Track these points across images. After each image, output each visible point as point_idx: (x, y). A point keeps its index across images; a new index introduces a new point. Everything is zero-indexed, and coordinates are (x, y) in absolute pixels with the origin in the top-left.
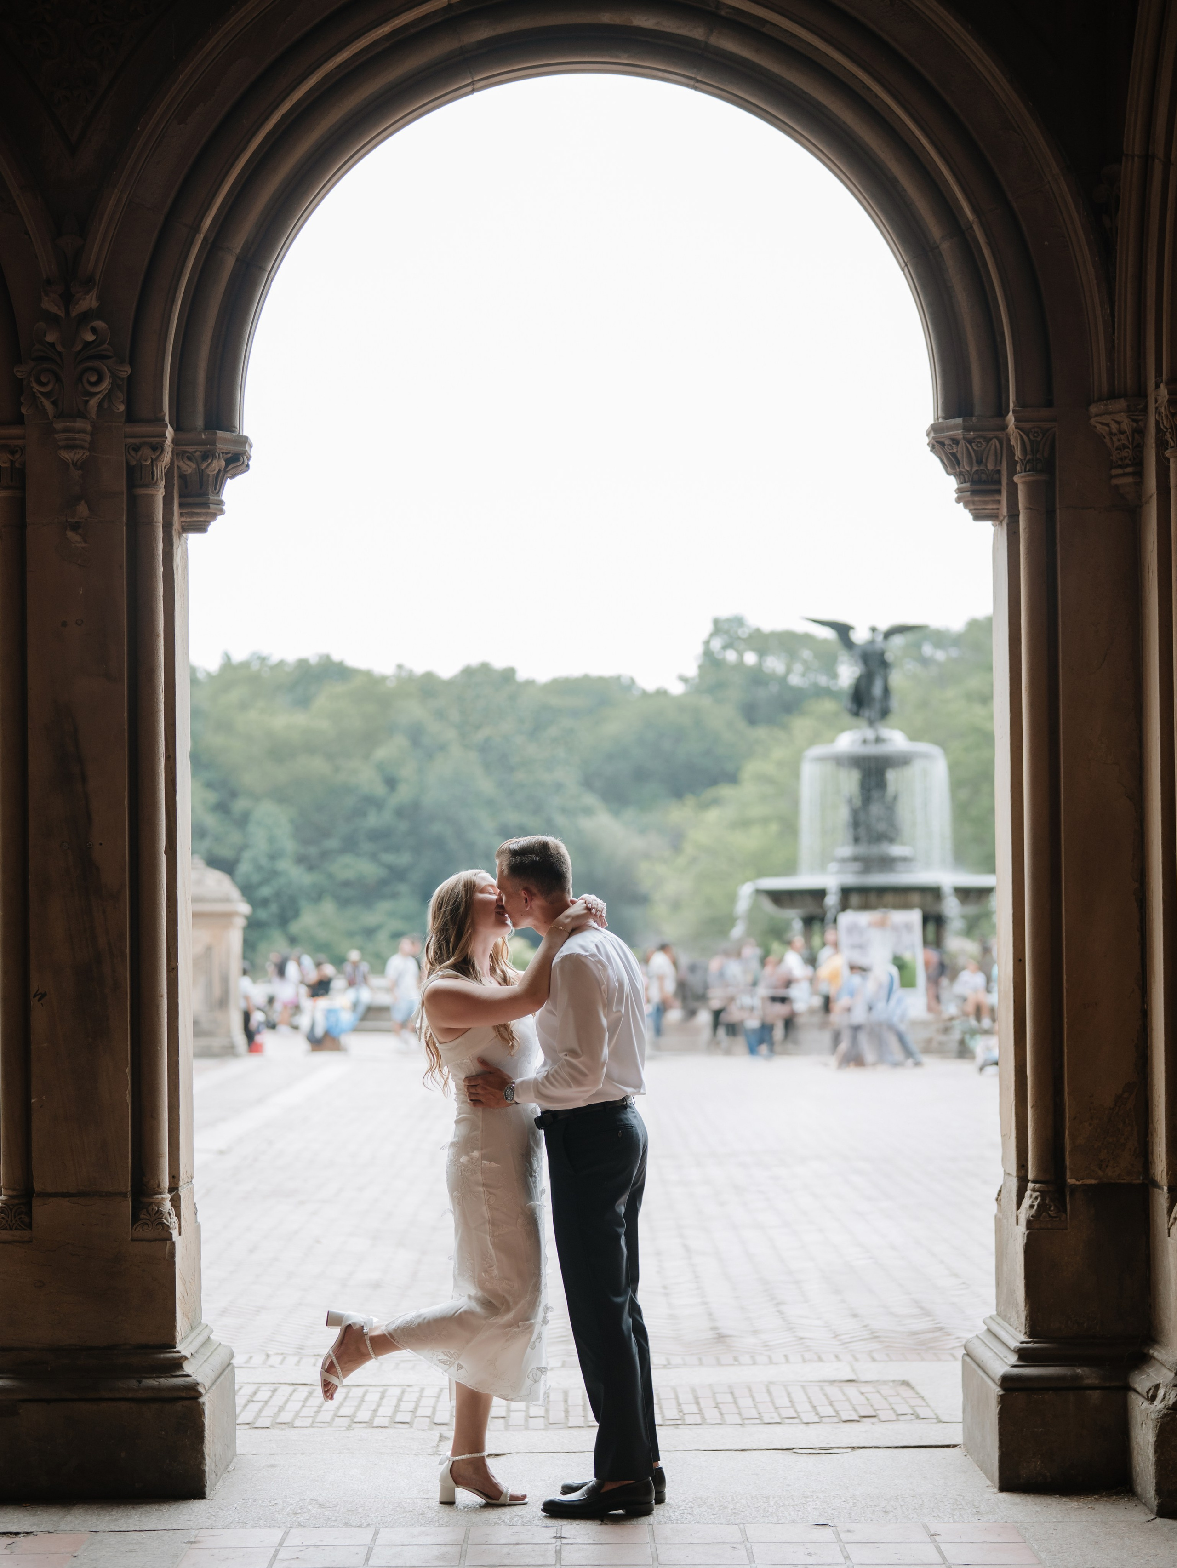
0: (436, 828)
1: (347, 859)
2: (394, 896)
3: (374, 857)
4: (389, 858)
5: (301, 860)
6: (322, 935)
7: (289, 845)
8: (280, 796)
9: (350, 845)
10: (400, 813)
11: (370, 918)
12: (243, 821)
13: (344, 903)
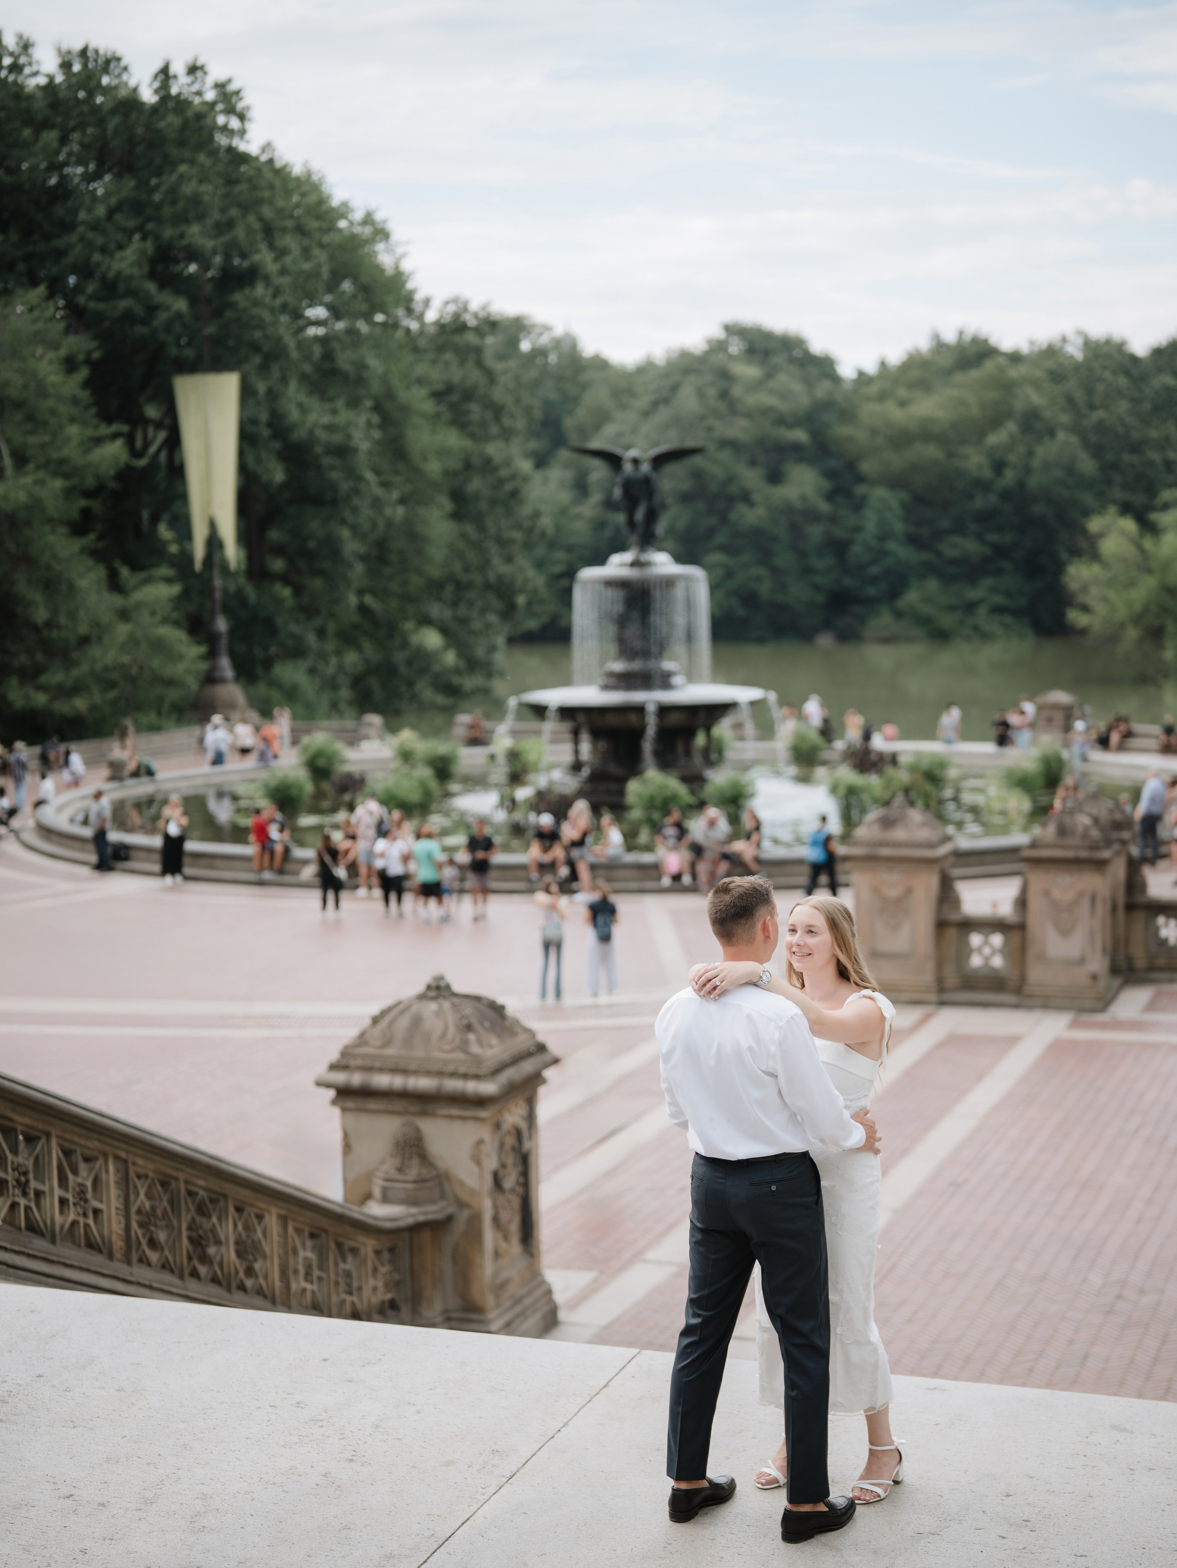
0: (1038, 509)
1: (956, 539)
2: (999, 572)
3: (980, 537)
4: (993, 537)
5: (912, 540)
6: (926, 610)
7: (899, 527)
8: (895, 482)
9: (959, 528)
10: (1006, 495)
11: (972, 594)
12: (859, 505)
13: (946, 578)
